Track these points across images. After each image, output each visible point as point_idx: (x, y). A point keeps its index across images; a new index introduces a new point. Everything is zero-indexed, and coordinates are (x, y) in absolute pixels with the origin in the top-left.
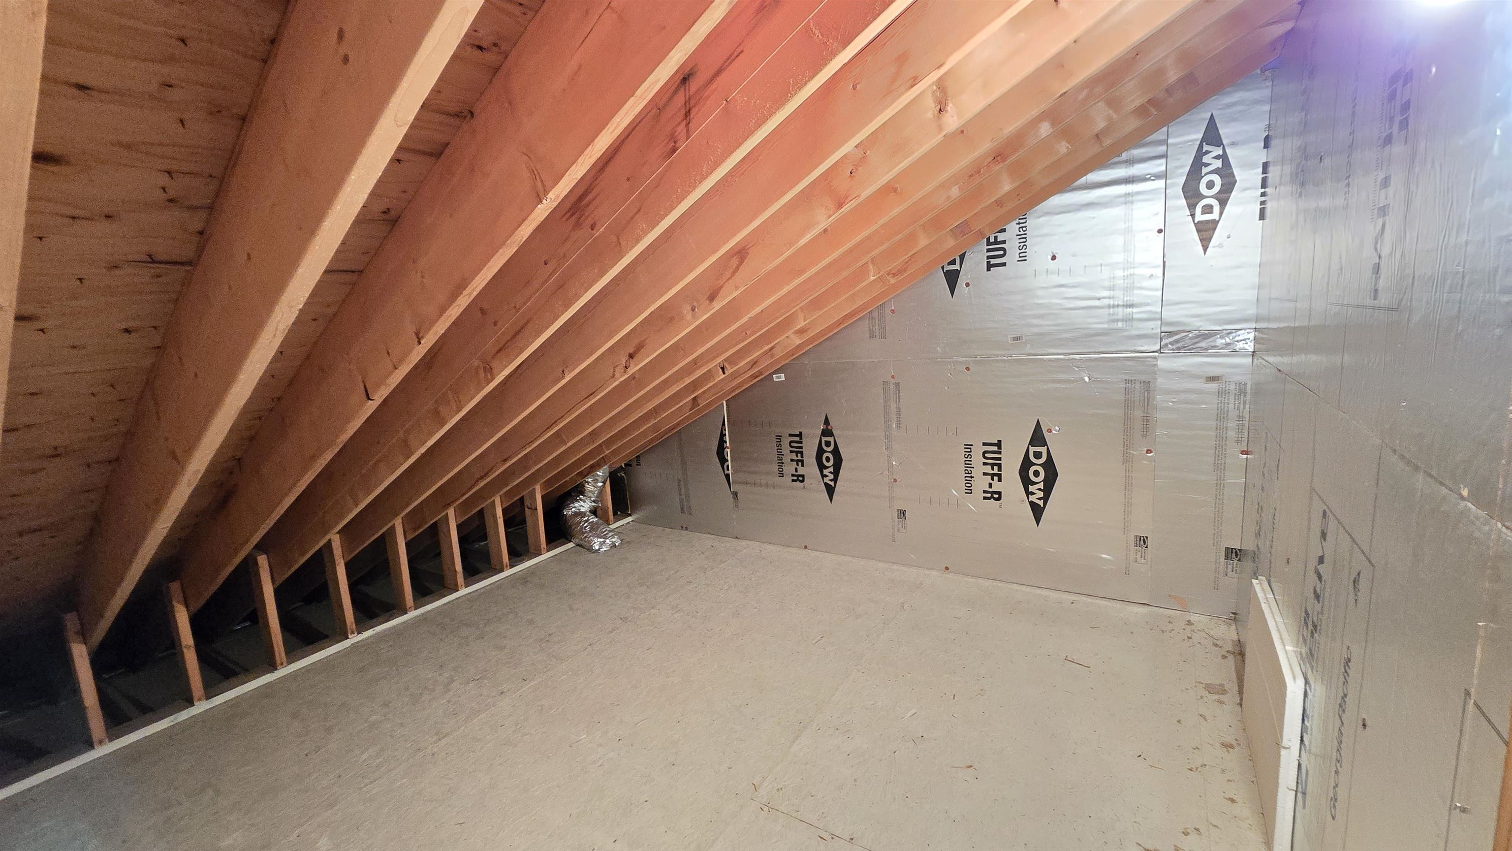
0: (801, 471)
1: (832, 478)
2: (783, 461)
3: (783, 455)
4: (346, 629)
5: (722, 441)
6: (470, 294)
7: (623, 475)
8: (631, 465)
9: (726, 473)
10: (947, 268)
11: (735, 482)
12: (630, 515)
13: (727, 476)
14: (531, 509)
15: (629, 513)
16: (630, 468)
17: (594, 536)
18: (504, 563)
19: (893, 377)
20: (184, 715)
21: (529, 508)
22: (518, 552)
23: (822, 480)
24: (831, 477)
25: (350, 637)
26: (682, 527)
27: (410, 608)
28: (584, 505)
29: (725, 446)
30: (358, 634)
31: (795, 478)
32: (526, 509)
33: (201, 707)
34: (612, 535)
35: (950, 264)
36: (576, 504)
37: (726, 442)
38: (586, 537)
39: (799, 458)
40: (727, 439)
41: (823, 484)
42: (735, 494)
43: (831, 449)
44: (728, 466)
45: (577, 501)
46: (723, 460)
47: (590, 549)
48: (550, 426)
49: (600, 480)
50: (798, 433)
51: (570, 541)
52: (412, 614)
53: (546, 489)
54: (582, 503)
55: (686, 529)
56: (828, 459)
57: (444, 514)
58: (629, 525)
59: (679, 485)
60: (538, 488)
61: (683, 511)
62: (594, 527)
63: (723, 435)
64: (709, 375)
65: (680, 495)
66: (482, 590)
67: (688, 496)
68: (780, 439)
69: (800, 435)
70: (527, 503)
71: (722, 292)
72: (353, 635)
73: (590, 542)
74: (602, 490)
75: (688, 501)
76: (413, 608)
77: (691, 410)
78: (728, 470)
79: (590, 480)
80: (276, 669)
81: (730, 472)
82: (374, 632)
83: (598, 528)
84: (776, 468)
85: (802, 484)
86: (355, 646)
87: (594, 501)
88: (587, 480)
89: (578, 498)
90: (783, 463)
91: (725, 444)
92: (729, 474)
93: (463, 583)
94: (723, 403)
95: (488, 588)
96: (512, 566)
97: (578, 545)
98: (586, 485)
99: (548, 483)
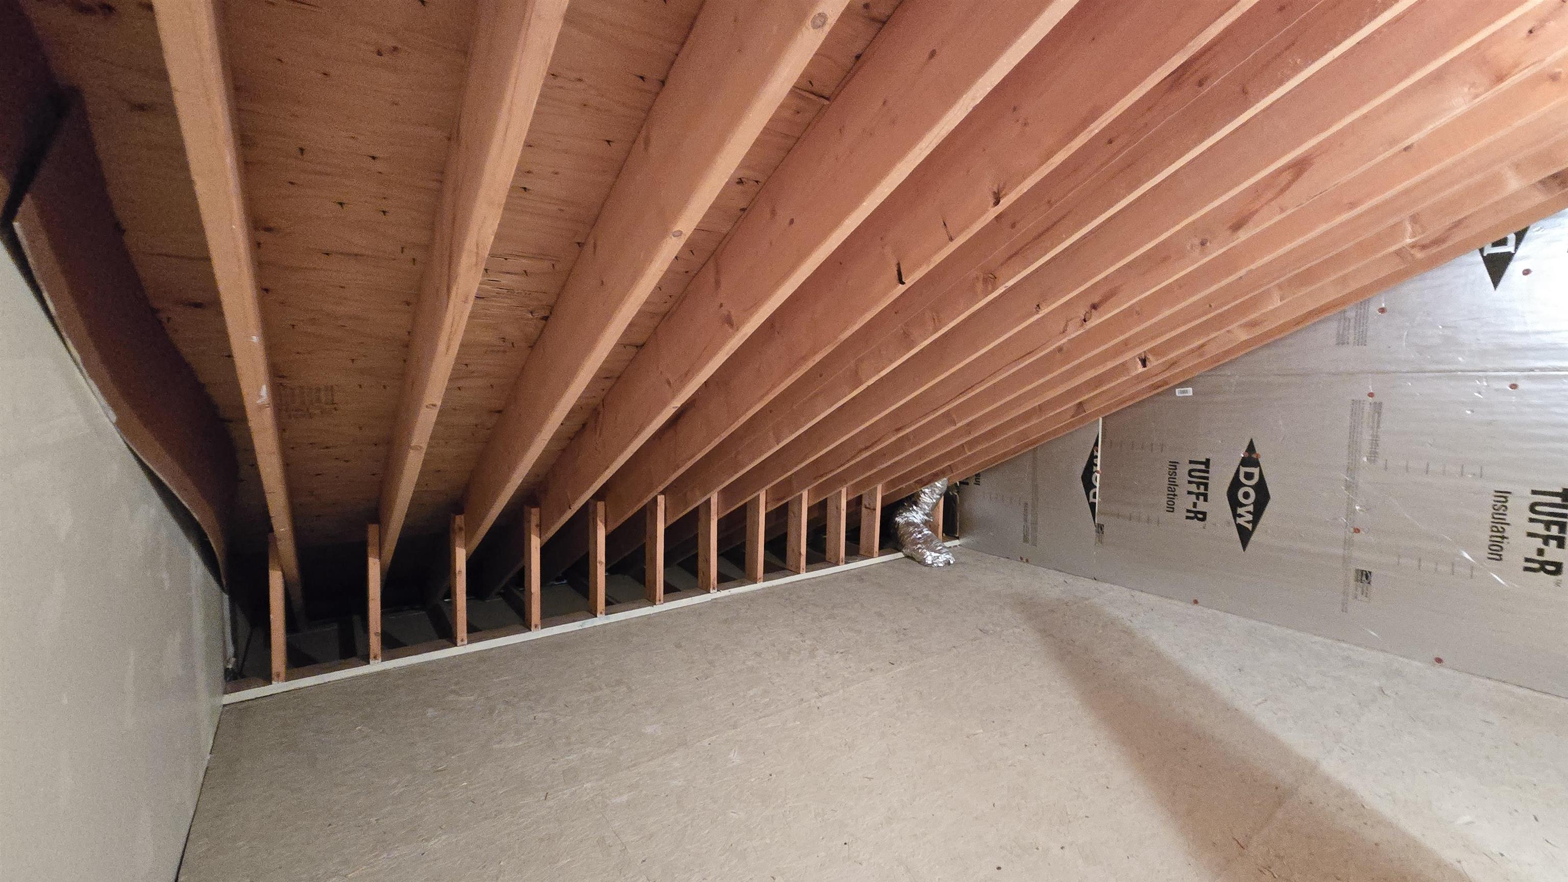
0: (1202, 506)
1: (1251, 519)
2: (1176, 493)
3: (1177, 485)
4: (710, 584)
5: (1091, 464)
6: (1092, 130)
7: (956, 494)
8: (967, 484)
9: (1091, 501)
10: (1490, 250)
11: (1101, 513)
12: (958, 538)
13: (1092, 506)
14: (869, 508)
15: (957, 536)
16: (965, 486)
17: (928, 549)
18: (841, 557)
19: (1371, 395)
20: (589, 623)
21: (866, 508)
22: (854, 549)
23: (1233, 521)
24: (1250, 517)
25: (711, 591)
26: (1022, 559)
27: (760, 579)
28: (916, 516)
29: (1094, 471)
30: (718, 591)
31: (1192, 515)
32: (863, 509)
33: (601, 620)
34: (947, 552)
35: (1495, 244)
36: (908, 514)
37: (1096, 465)
38: (919, 548)
39: (1202, 489)
40: (1098, 461)
41: (1235, 527)
42: (1100, 528)
43: (1253, 482)
44: (1095, 494)
45: (910, 511)
46: (1088, 485)
47: (922, 562)
48: (963, 392)
49: (937, 491)
50: (1204, 460)
51: (900, 551)
52: (760, 585)
53: (885, 492)
54: (914, 514)
55: (1027, 561)
56: (1246, 496)
57: (799, 494)
58: (956, 548)
59: (1026, 510)
60: (880, 487)
61: (1026, 540)
62: (927, 541)
63: (1093, 457)
64: (1123, 368)
65: (1026, 520)
66: (820, 579)
67: (1035, 523)
68: (1175, 466)
69: (1207, 463)
70: (865, 502)
71: (1256, 217)
72: (714, 591)
73: (923, 555)
74: (936, 505)
75: (1035, 530)
76: (762, 580)
77: (1073, 416)
78: (1094, 497)
79: (927, 491)
80: (655, 604)
81: (1097, 501)
82: (729, 594)
83: (932, 541)
84: (1164, 500)
85: (1202, 523)
86: (715, 601)
87: (927, 515)
88: (923, 490)
89: (911, 509)
90: (1175, 495)
91: (1094, 467)
92: (1095, 503)
93: (804, 568)
94: (1099, 419)
95: (824, 578)
96: (846, 563)
97: (907, 557)
98: (922, 495)
99: (892, 483)
